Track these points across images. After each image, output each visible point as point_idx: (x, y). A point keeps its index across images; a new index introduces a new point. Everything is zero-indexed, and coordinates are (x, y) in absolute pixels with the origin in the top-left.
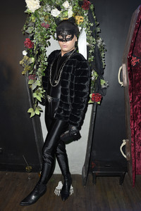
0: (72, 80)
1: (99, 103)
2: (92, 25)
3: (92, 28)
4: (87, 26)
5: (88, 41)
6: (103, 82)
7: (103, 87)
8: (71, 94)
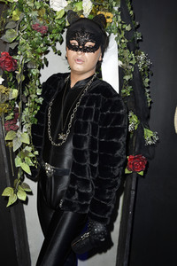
0: (94, 133)
1: (141, 173)
2: (128, 28)
3: (127, 35)
4: (119, 31)
5: (120, 57)
6: (148, 134)
7: (150, 142)
8: (93, 161)
